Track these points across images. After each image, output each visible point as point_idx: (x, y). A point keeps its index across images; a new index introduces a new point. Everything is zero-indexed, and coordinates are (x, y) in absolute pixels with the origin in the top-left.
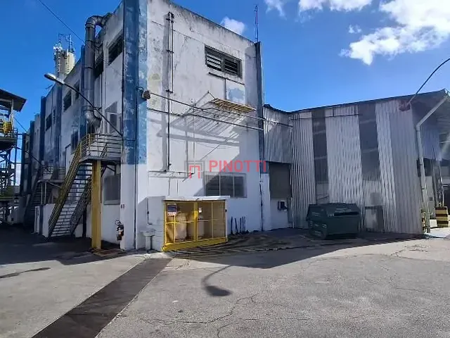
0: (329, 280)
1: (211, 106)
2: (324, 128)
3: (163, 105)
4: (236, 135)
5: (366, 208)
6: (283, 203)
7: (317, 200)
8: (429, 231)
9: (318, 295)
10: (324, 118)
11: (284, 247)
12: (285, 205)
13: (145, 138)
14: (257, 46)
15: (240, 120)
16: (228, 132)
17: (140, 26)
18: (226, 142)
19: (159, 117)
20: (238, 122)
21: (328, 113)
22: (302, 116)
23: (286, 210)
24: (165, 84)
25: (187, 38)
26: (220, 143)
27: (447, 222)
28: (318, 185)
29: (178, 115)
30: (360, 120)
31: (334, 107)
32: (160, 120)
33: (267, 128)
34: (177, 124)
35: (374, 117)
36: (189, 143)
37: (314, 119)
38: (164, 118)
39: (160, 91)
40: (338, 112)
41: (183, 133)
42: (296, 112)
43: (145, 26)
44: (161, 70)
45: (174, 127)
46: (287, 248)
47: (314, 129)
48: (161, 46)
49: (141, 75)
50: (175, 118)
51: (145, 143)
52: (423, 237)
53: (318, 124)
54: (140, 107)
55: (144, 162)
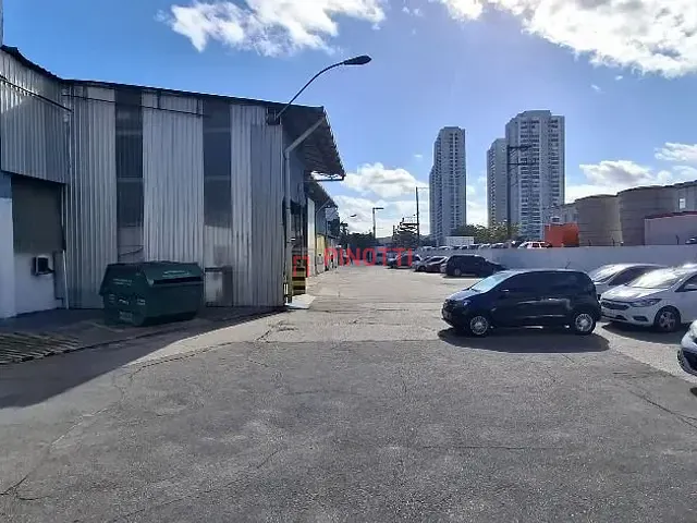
0: (182, 402)
2: (140, 127)
5: (207, 270)
6: (43, 263)
7: (119, 256)
8: (290, 301)
9: (174, 438)
10: (140, 108)
11: (59, 350)
12: (50, 266)
21: (149, 101)
22: (92, 93)
23: (50, 275)
27: (304, 288)
28: (121, 229)
30: (205, 125)
31: (160, 92)
35: (228, 125)
37: (119, 105)
40: (168, 103)
42: (80, 83)
46: (67, 351)
47: (119, 126)
52: (282, 309)
53: (126, 116)
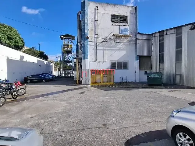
1: (113, 37)
2: (163, 40)
3: (95, 39)
4: (124, 46)
6: (146, 72)
10: (164, 35)
13: (88, 51)
14: (136, 8)
15: (126, 41)
16: (120, 46)
17: (85, 15)
18: (120, 49)
19: (93, 44)
20: (125, 42)
21: (165, 33)
24: (95, 32)
25: (103, 14)
26: (117, 50)
29: (100, 42)
30: (176, 35)
31: (167, 30)
32: (94, 44)
33: (138, 42)
34: (100, 45)
36: (104, 51)
37: (160, 36)
38: (95, 44)
39: (93, 35)
40: (168, 32)
41: (102, 48)
43: (87, 15)
44: (94, 28)
45: (98, 46)
47: (160, 41)
48: (93, 20)
49: (86, 31)
50: (99, 43)
51: (88, 52)
53: (161, 38)
54: (86, 41)
55: (88, 58)
